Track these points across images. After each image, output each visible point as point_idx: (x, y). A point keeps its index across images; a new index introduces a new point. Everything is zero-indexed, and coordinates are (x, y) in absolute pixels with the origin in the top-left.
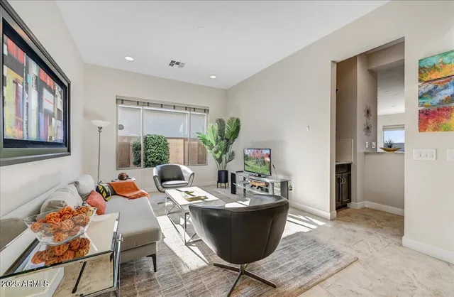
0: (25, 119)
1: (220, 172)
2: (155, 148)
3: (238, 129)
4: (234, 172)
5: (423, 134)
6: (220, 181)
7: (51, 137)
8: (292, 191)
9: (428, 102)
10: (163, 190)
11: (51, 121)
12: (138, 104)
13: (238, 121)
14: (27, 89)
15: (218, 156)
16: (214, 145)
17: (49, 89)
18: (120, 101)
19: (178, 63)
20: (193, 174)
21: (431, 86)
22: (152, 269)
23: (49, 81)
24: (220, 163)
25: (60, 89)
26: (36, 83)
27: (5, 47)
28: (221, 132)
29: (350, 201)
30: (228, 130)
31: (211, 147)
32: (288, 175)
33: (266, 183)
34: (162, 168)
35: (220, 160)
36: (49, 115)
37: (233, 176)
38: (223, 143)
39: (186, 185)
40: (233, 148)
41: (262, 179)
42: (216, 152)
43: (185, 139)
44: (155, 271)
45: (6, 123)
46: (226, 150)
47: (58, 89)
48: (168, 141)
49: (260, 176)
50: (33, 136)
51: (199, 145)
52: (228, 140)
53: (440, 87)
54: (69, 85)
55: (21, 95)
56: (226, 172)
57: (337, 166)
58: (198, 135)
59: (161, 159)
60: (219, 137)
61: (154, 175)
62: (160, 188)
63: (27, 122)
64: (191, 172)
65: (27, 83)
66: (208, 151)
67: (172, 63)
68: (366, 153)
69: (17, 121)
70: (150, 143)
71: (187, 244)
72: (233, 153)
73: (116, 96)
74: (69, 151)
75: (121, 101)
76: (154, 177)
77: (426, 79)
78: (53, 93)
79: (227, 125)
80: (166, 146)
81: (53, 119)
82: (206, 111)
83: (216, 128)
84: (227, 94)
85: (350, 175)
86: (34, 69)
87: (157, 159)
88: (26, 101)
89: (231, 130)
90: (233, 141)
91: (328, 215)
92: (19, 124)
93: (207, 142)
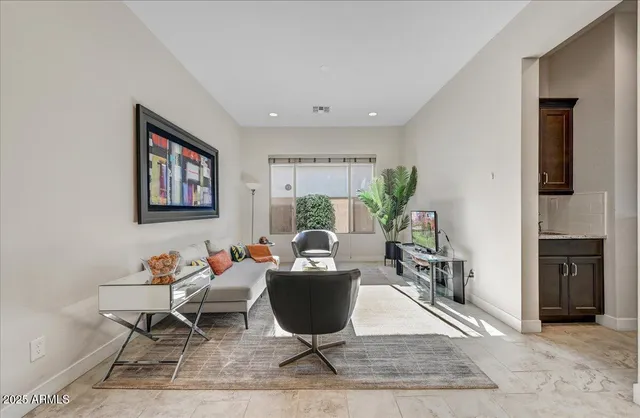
0: (169, 189)
1: (388, 245)
2: (314, 210)
3: (414, 182)
6: (388, 256)
7: (196, 203)
8: (474, 279)
11: (196, 188)
12: (289, 162)
13: (415, 171)
14: (170, 167)
15: (384, 221)
16: (380, 205)
17: (194, 162)
18: (273, 160)
19: (321, 108)
23: (193, 155)
24: (388, 231)
25: (206, 159)
26: (179, 160)
27: (151, 140)
28: (389, 189)
31: (376, 209)
32: (468, 252)
34: (307, 234)
35: (388, 228)
36: (193, 184)
39: (328, 255)
40: (407, 210)
42: (382, 216)
44: (246, 328)
45: (152, 193)
46: (398, 212)
47: (204, 160)
48: (333, 202)
49: (429, 251)
50: (177, 201)
54: (217, 153)
55: (164, 172)
58: (359, 193)
60: (386, 195)
61: (293, 241)
62: (299, 256)
63: (171, 192)
64: (335, 240)
65: (170, 162)
67: (316, 109)
69: (162, 192)
70: (309, 205)
73: (268, 156)
74: (218, 213)
76: (292, 243)
78: (199, 164)
80: (329, 208)
81: (199, 187)
82: (372, 160)
83: (382, 182)
84: (402, 132)
86: (177, 149)
88: (169, 176)
89: (402, 185)
90: (407, 199)
91: (518, 323)
92: (163, 193)
93: (369, 202)
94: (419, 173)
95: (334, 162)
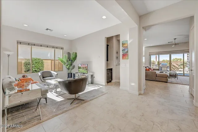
1: (69, 74)
2: (37, 64)
3: (76, 56)
4: (75, 73)
5: (123, 60)
6: (68, 77)
8: (95, 78)
9: (124, 52)
10: (44, 81)
12: (29, 45)
13: (76, 53)
15: (68, 67)
16: (66, 62)
19: (50, 30)
20: (57, 74)
21: (124, 48)
22: (45, 102)
28: (69, 58)
29: (112, 80)
30: (72, 57)
31: (65, 63)
32: (93, 73)
33: (86, 76)
35: (69, 69)
37: (74, 74)
38: (70, 62)
39: (55, 78)
41: (85, 75)
42: (67, 66)
43: (52, 60)
44: (46, 103)
46: (71, 65)
48: (44, 61)
49: (84, 74)
51: (59, 63)
52: (72, 61)
53: (126, 49)
56: (71, 74)
57: (107, 69)
58: (58, 59)
59: (40, 69)
60: (68, 60)
61: (40, 75)
62: (43, 80)
64: (56, 74)
66: (64, 65)
67: (47, 29)
68: (116, 65)
70: (34, 62)
71: (57, 96)
72: (74, 66)
73: (17, 41)
75: (19, 43)
76: (40, 76)
77: (123, 46)
79: (71, 55)
80: (42, 63)
83: (67, 56)
84: (72, 42)
85: (112, 72)
87: (38, 69)
89: (73, 57)
90: (74, 61)
91: (104, 84)
93: (62, 61)
94: (77, 54)
95: (43, 47)
